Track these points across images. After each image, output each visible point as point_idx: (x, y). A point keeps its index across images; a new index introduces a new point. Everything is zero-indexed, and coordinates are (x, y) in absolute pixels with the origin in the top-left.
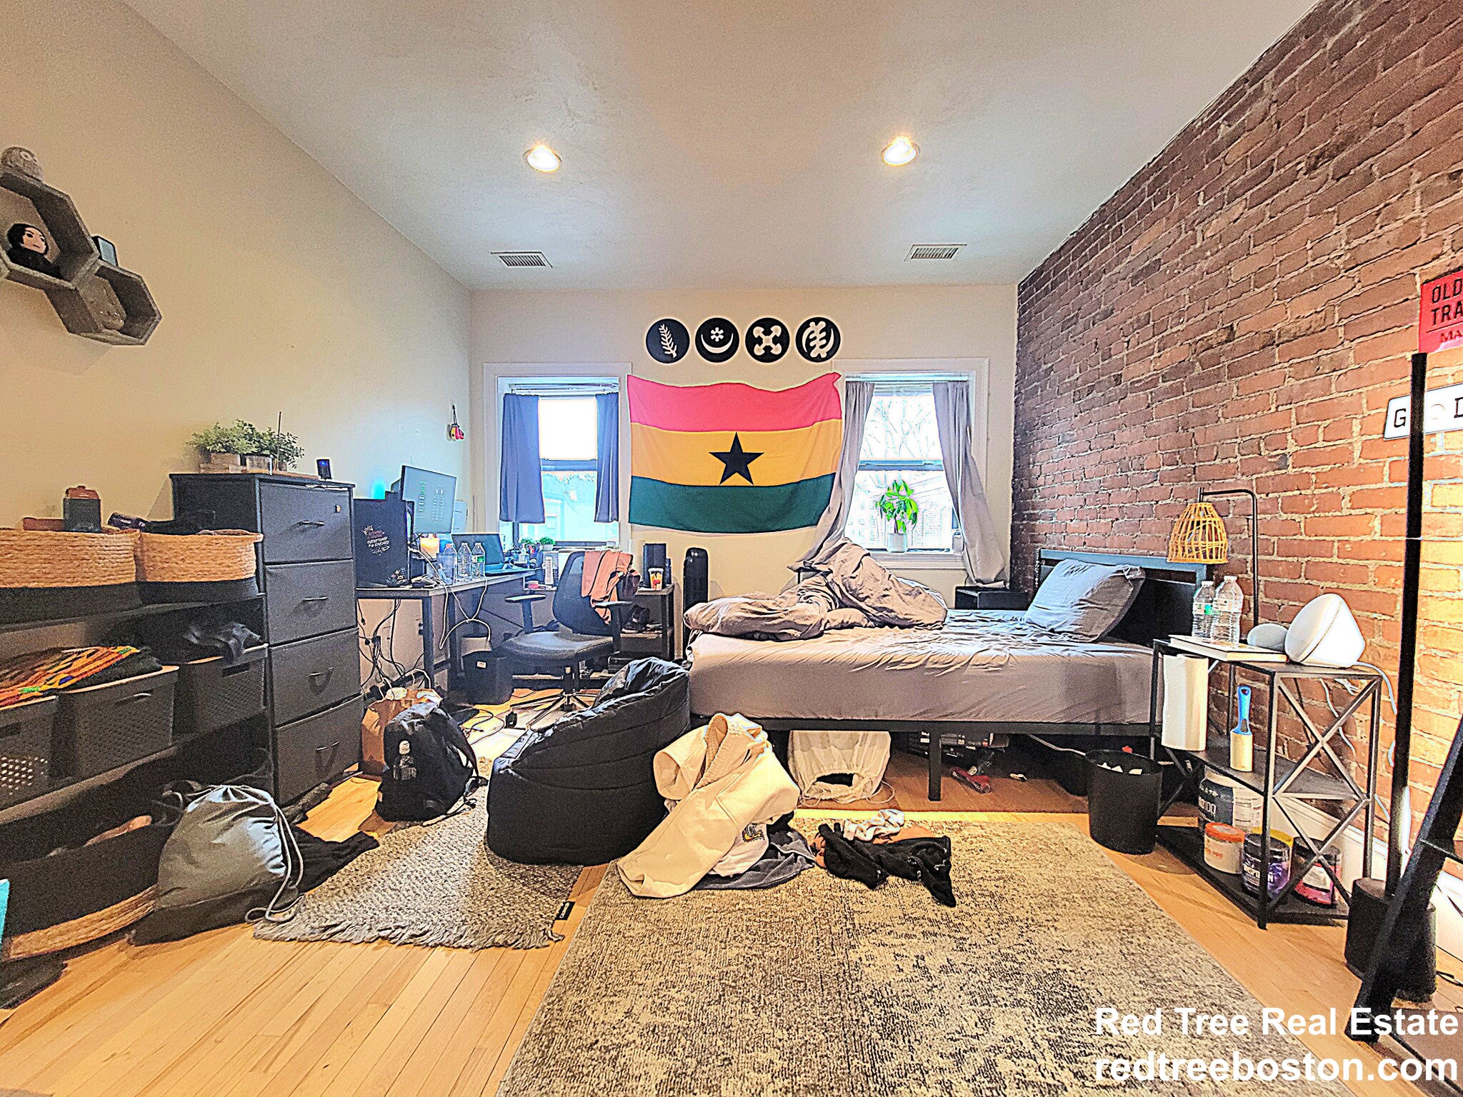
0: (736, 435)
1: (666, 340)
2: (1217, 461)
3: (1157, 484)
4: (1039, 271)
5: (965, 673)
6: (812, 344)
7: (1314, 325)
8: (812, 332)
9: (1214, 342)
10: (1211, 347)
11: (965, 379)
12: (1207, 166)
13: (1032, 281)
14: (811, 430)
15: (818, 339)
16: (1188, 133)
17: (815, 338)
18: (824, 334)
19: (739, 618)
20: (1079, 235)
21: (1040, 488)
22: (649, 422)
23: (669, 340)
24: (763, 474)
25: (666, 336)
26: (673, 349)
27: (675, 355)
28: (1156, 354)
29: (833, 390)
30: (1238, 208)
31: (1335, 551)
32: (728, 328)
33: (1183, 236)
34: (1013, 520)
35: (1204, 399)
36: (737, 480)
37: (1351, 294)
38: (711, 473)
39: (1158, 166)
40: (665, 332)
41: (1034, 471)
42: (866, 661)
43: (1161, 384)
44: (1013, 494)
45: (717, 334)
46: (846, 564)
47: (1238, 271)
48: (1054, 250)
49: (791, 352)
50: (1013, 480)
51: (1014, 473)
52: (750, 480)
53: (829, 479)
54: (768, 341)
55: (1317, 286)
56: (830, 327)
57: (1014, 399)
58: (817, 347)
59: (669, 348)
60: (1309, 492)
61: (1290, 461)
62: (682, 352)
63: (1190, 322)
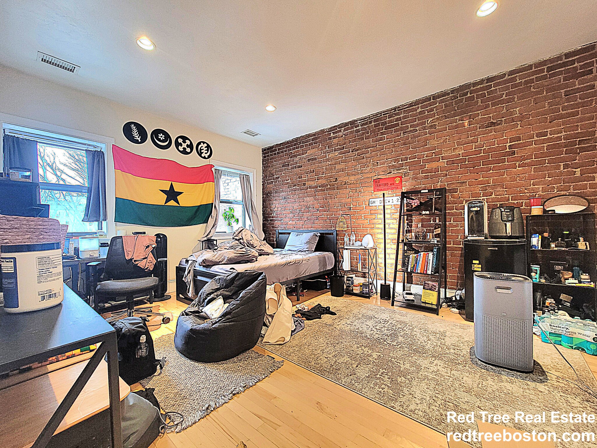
0: (172, 183)
1: (135, 132)
2: (335, 208)
3: (318, 212)
4: (272, 147)
5: (303, 263)
6: (202, 151)
7: (355, 183)
8: (202, 147)
9: (332, 181)
10: (331, 182)
11: (248, 174)
12: (328, 141)
13: (268, 149)
14: (204, 185)
15: (204, 150)
16: (322, 131)
17: (203, 149)
18: (206, 149)
19: (235, 256)
20: (288, 142)
21: (276, 212)
22: (126, 171)
23: (136, 133)
24: (185, 201)
25: (135, 130)
26: (139, 137)
27: (140, 141)
28: (317, 180)
29: (211, 172)
30: (337, 153)
31: (362, 227)
32: (167, 137)
33: (323, 154)
34: (263, 222)
35: (331, 193)
36: (172, 203)
37: (362, 178)
38: (161, 199)
39: (314, 135)
40: (134, 128)
41: (272, 206)
42: (284, 263)
43: (318, 188)
44: (263, 213)
45: (161, 136)
46: (247, 236)
47: (338, 167)
48: (278, 143)
49: (194, 153)
50: (263, 209)
51: (263, 207)
52: (178, 203)
53: (211, 205)
54: (184, 145)
55: (355, 175)
56: (208, 147)
57: (262, 183)
58: (204, 153)
59: (136, 137)
60: (356, 215)
61: (352, 209)
62: (144, 140)
63: (326, 175)
